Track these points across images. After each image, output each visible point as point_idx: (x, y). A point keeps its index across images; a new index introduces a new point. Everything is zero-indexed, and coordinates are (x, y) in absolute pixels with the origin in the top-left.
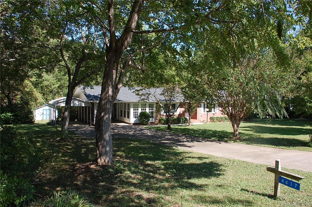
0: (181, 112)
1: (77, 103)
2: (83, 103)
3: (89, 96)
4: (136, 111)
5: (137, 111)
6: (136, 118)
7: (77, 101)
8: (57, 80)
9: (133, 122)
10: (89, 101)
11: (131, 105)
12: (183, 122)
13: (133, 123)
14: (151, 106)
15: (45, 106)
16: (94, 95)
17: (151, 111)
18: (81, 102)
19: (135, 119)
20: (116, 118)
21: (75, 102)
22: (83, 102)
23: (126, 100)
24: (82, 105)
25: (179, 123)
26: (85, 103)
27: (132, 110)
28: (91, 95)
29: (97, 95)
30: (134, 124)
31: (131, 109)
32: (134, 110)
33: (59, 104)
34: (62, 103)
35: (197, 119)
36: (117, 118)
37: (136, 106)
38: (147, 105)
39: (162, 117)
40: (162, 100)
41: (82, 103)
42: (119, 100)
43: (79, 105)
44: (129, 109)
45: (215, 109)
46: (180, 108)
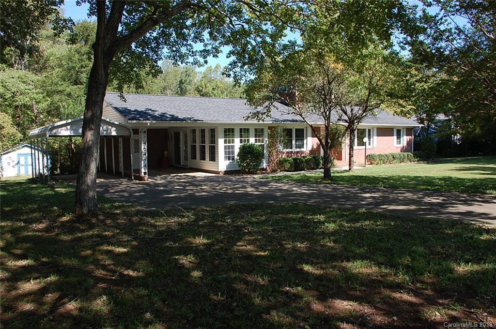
0: (315, 147)
2: (114, 128)
3: (125, 111)
4: (229, 144)
5: (231, 144)
6: (229, 159)
8: (45, 94)
9: (225, 169)
10: (129, 122)
11: (220, 132)
13: (225, 171)
14: (259, 133)
15: (23, 147)
16: (136, 111)
17: (260, 144)
18: (109, 125)
19: (228, 162)
20: (180, 163)
22: (113, 125)
23: (210, 119)
24: (111, 132)
26: (118, 127)
27: (221, 143)
28: (130, 110)
29: (143, 110)
30: (226, 173)
31: (219, 140)
32: (225, 142)
33: (54, 131)
34: (64, 128)
35: (341, 160)
36: (182, 164)
37: (229, 132)
38: (252, 132)
39: (280, 156)
40: (282, 121)
41: (110, 127)
42: (195, 120)
43: (105, 133)
44: (213, 141)
45: (371, 139)
46: (312, 137)
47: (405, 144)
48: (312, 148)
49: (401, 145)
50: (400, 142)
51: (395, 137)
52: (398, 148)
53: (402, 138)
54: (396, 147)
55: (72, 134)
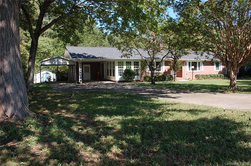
0: (167, 70)
1: (62, 62)
2: (68, 62)
3: (73, 54)
4: (121, 69)
5: (122, 69)
6: (121, 75)
7: (61, 60)
9: (119, 80)
11: (116, 63)
12: (168, 79)
14: (136, 63)
16: (78, 54)
17: (136, 69)
18: (66, 60)
19: (120, 77)
21: (59, 61)
22: (67, 60)
24: (67, 63)
25: (165, 81)
26: (70, 61)
27: (117, 68)
28: (76, 54)
29: (81, 54)
30: (119, 82)
32: (119, 68)
33: (43, 63)
34: (47, 62)
35: (182, 77)
36: (104, 78)
37: (121, 63)
38: (132, 63)
39: (147, 74)
40: (147, 58)
41: (66, 61)
42: (103, 58)
43: (64, 63)
44: (114, 67)
45: (200, 67)
46: (165, 66)
47: (221, 70)
48: (165, 71)
49: (219, 70)
50: (218, 69)
51: (215, 66)
52: (217, 71)
53: (219, 67)
54: (216, 71)
55: (50, 64)
